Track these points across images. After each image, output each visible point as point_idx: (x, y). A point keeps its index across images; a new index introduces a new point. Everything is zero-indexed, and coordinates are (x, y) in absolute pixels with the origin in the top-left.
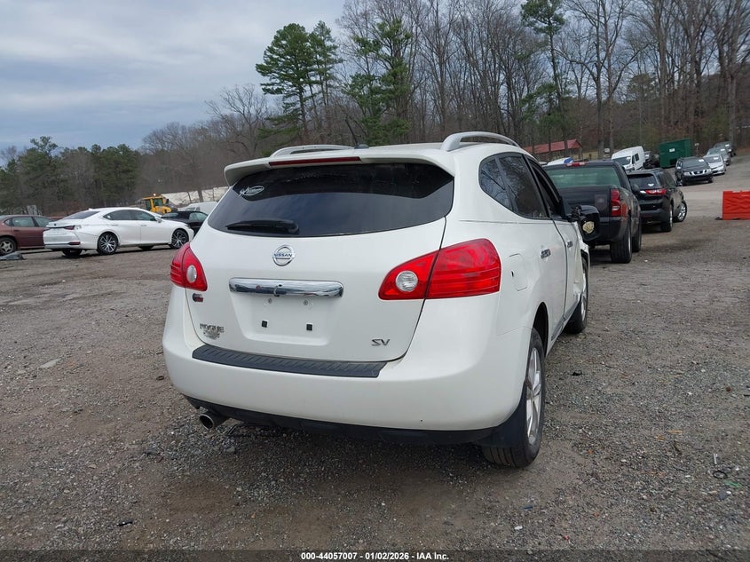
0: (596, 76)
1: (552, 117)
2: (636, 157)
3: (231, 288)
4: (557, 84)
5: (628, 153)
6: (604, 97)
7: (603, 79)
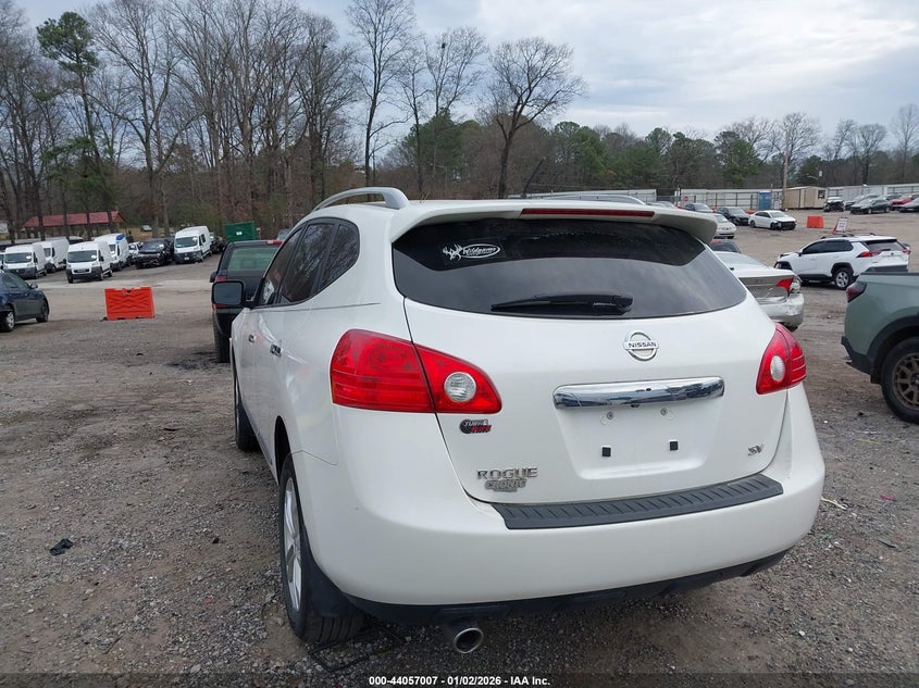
0: (144, 137)
1: (90, 179)
2: (203, 238)
3: (557, 404)
4: (93, 139)
5: (193, 232)
6: (155, 165)
7: (152, 143)
